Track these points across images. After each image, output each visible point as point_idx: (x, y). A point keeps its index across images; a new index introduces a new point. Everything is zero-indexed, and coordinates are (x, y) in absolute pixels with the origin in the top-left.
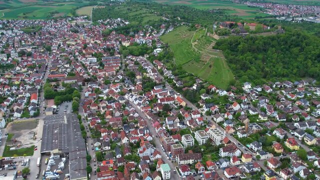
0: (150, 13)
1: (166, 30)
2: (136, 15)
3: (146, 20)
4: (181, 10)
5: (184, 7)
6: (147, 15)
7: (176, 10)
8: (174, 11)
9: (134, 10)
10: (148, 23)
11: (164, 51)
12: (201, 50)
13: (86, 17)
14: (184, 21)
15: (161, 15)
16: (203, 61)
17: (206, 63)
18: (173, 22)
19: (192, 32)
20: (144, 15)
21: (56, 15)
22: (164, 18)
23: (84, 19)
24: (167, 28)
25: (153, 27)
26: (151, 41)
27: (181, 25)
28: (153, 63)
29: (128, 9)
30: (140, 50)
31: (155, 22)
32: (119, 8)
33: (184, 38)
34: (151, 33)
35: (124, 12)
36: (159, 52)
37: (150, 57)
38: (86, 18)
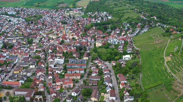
0: (131, 10)
1: (142, 29)
2: (119, 10)
3: (126, 16)
4: (159, 7)
5: (162, 5)
6: (128, 11)
7: (154, 7)
8: (152, 8)
9: (119, 5)
10: (127, 19)
11: (133, 58)
12: (175, 73)
13: (81, 8)
14: (160, 22)
15: (140, 12)
16: (175, 92)
17: (179, 96)
18: (150, 22)
19: (167, 38)
20: (125, 11)
21: (61, 5)
22: (142, 17)
23: (79, 10)
24: (142, 27)
25: (130, 25)
26: (123, 42)
27: (156, 26)
28: (116, 76)
29: (115, 4)
30: (109, 55)
31: (133, 19)
32: (108, 3)
33: (157, 44)
34: (126, 31)
35: (111, 7)
36: (127, 59)
37: (115, 66)
38: (80, 10)
